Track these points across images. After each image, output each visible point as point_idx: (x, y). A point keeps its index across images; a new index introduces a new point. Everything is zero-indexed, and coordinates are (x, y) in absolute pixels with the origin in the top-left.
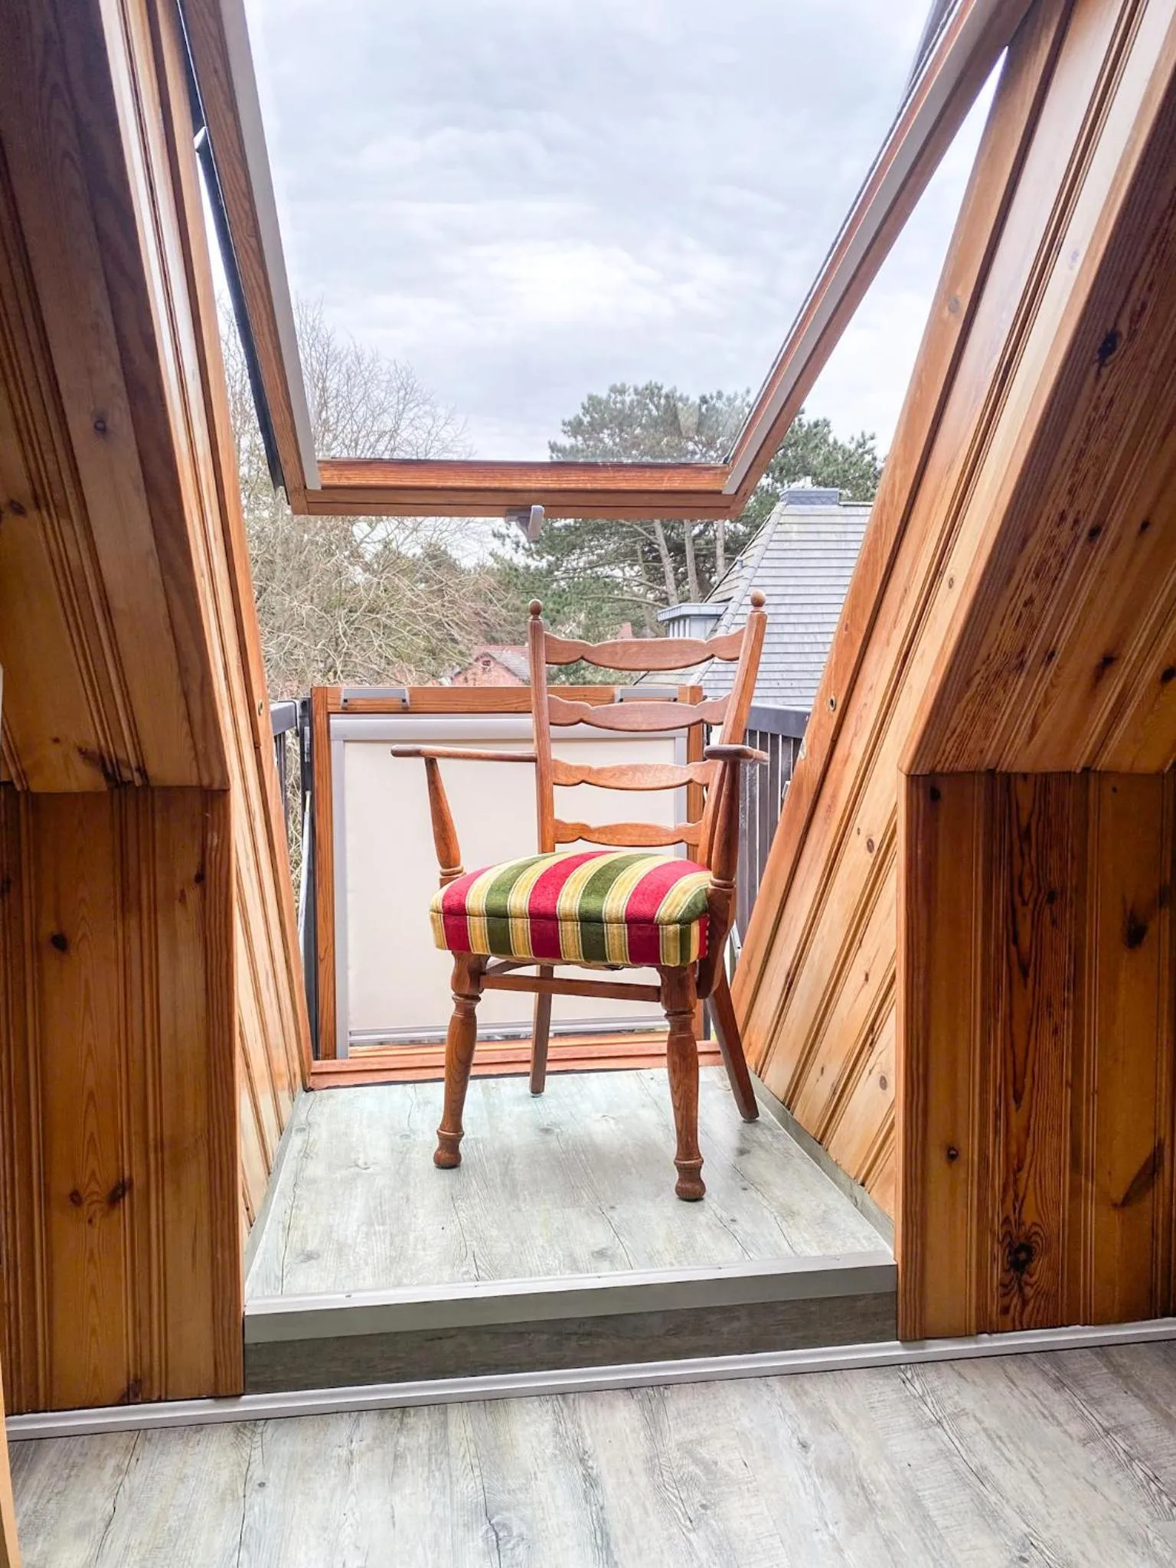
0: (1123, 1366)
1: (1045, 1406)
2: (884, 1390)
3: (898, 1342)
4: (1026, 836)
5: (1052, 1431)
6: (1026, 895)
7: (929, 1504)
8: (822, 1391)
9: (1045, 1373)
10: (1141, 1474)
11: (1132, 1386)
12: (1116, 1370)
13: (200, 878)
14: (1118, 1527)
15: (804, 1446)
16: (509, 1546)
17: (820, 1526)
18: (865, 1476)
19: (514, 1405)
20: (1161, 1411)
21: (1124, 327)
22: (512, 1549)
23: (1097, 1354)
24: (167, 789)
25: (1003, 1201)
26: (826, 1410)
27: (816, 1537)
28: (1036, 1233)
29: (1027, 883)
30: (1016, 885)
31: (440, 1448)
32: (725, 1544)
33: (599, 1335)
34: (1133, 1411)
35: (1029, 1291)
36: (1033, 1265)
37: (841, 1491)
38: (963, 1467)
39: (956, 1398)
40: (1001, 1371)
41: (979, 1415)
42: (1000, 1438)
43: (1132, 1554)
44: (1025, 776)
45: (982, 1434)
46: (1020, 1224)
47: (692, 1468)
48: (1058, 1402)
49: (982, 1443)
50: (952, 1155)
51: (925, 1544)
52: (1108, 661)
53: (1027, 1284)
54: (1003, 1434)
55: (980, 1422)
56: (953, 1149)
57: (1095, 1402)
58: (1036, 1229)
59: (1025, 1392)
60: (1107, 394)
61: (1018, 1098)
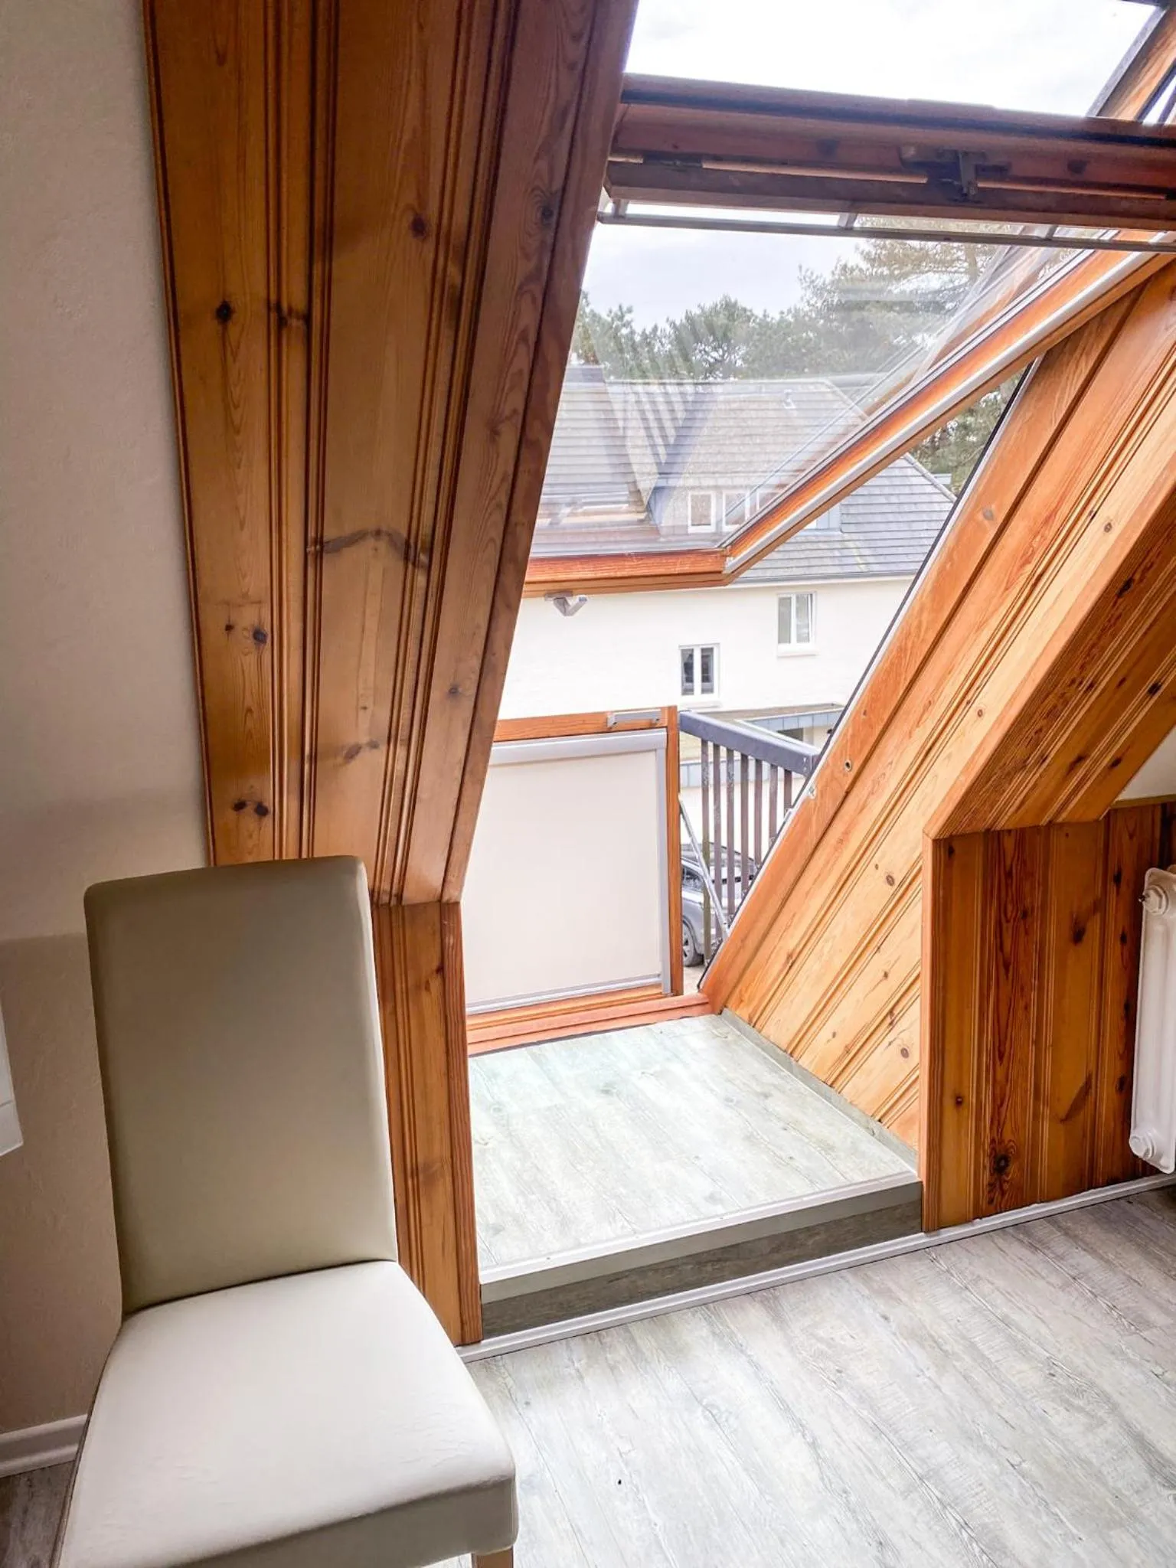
0: (1069, 1228)
1: (1029, 1266)
2: (920, 1268)
3: (923, 1234)
4: (1009, 875)
5: (1041, 1284)
6: (1009, 914)
7: (980, 1346)
8: (880, 1276)
9: (1021, 1241)
10: (1105, 1306)
11: (1080, 1243)
12: (1066, 1232)
13: (441, 970)
14: (1103, 1344)
15: (886, 1318)
16: (724, 1419)
17: (918, 1372)
18: (933, 1333)
19: (674, 1317)
20: (1102, 1258)
21: (1137, 577)
22: (727, 1421)
23: (1049, 1222)
24: (415, 906)
25: (991, 1129)
26: (889, 1290)
27: (921, 1380)
28: (1012, 1147)
29: (1010, 908)
30: (1002, 909)
31: (638, 1356)
32: (864, 1395)
33: (726, 1260)
34: (1087, 1261)
35: (1006, 1186)
36: (1009, 1168)
37: (923, 1347)
38: (992, 1317)
39: (971, 1268)
40: (992, 1244)
41: (990, 1279)
42: (1008, 1293)
43: (1116, 1362)
44: (1009, 831)
45: (997, 1293)
46: (1001, 1142)
47: (819, 1345)
48: (1035, 1259)
49: (1000, 1300)
50: (959, 1102)
51: (989, 1375)
52: (1080, 759)
53: (1005, 1181)
54: (1009, 1290)
55: (992, 1284)
56: (959, 1097)
57: (1060, 1258)
58: (1012, 1144)
59: (1014, 1257)
60: (1117, 613)
61: (1001, 1057)
